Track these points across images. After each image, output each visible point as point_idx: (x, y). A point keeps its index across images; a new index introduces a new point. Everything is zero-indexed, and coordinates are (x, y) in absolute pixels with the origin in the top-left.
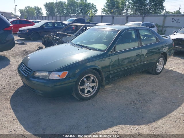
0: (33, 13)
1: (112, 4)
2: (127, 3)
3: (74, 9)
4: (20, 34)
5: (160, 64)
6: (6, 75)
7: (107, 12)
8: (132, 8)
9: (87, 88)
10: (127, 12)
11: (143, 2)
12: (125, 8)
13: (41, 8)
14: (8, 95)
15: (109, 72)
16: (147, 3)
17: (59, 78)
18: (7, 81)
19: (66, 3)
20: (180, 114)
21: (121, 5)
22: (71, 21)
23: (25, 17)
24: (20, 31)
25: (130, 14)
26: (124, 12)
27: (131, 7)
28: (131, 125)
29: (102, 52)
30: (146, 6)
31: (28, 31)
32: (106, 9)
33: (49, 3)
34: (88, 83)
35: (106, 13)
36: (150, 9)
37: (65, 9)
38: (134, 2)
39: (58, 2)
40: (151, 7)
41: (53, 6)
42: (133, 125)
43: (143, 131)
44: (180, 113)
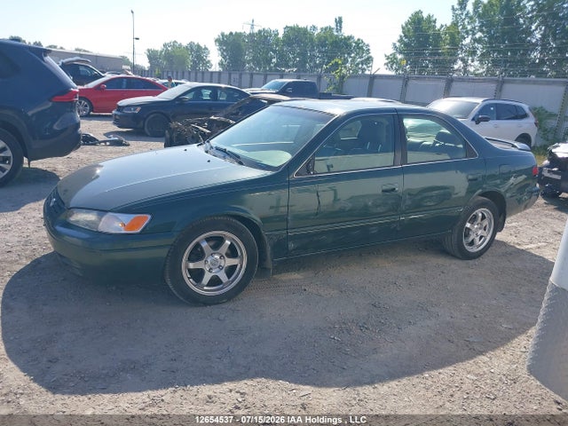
0: (183, 62)
1: (419, 42)
2: (468, 41)
3: (303, 54)
4: (117, 117)
5: (480, 228)
6: (33, 220)
7: (400, 67)
8: (482, 55)
9: (210, 271)
10: (465, 68)
11: (521, 38)
12: (460, 56)
13: (206, 49)
14: (8, 269)
15: (285, 232)
16: (534, 41)
17: (123, 232)
18: (25, 235)
19: (280, 36)
20: (468, 376)
21: (447, 47)
22: (274, 88)
23: (157, 73)
24: (120, 108)
25: (476, 75)
26: (456, 67)
27: (479, 52)
28: (295, 383)
29: (269, 173)
30: (528, 50)
31: (139, 109)
32: (399, 57)
33: (231, 33)
34: (217, 257)
35: (397, 70)
36: (542, 62)
37: (274, 51)
38: (491, 38)
39: (256, 30)
40: (544, 56)
41: (242, 44)
42: (301, 383)
43: (320, 401)
44: (469, 373)
